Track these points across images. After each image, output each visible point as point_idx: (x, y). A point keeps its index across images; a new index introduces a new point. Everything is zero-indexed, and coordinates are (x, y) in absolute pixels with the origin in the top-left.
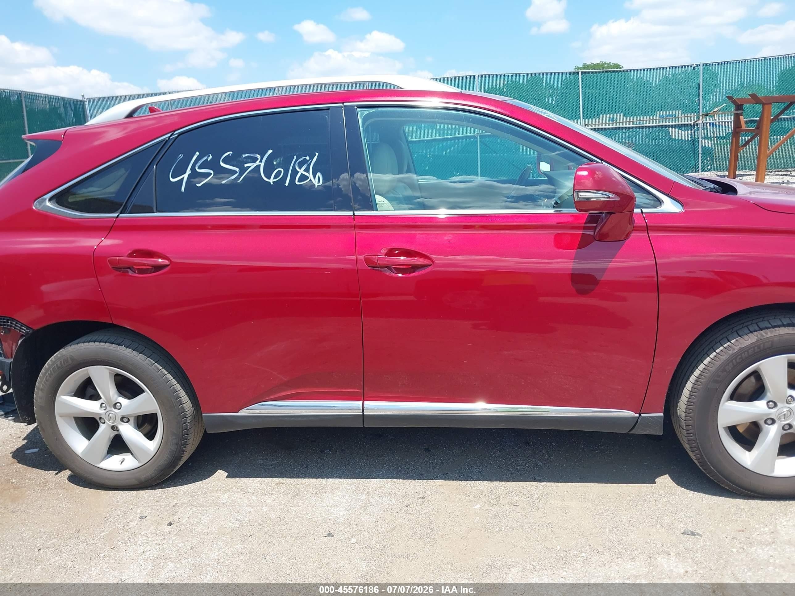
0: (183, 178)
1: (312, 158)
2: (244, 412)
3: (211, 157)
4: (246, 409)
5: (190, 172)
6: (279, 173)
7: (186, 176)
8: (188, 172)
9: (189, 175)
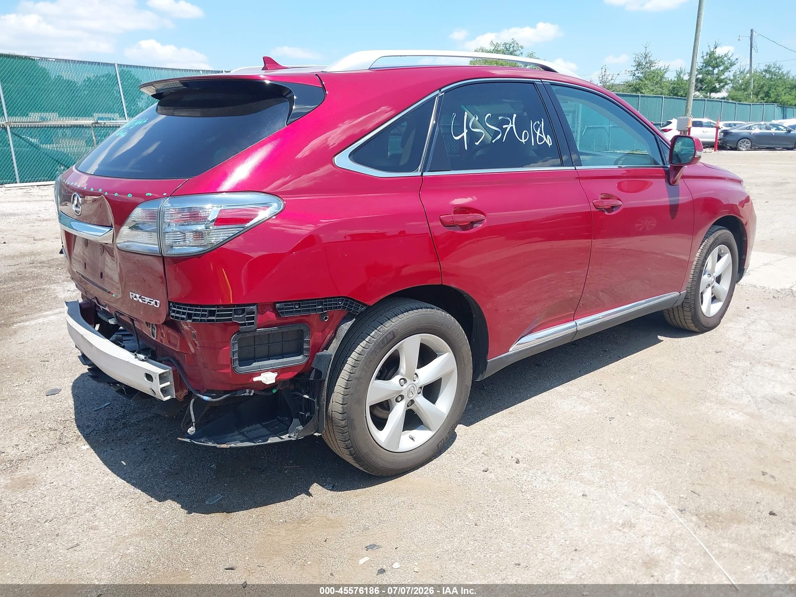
0: (463, 137)
1: (541, 123)
2: (514, 349)
3: (477, 117)
4: (517, 345)
5: (467, 131)
6: (526, 133)
7: (465, 134)
8: (466, 131)
9: (467, 133)
